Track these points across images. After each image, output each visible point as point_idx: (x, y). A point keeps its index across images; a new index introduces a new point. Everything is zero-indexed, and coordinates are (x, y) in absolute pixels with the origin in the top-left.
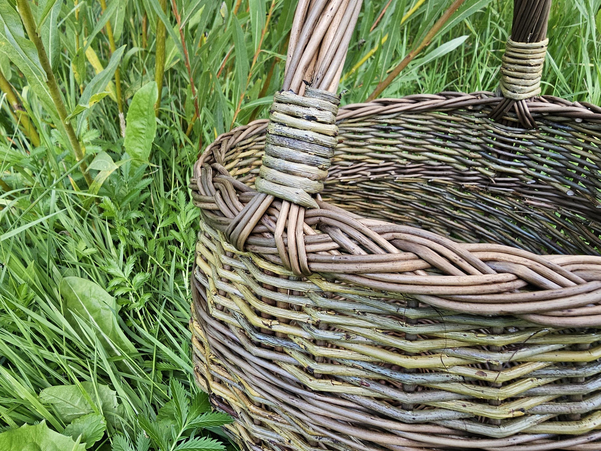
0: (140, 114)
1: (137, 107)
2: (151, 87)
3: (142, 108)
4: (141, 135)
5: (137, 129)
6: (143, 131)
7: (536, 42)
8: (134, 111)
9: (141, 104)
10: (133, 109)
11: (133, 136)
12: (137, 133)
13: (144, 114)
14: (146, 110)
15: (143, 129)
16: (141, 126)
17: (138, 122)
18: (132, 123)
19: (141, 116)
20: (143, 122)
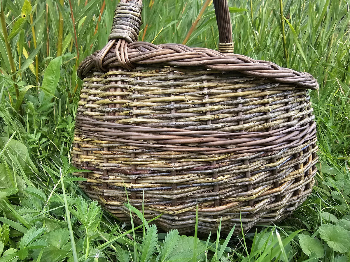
0: (52, 72)
1: (50, 68)
2: (59, 59)
3: (53, 69)
4: (51, 83)
5: (49, 80)
6: (52, 81)
7: (229, 43)
8: (49, 71)
9: (53, 67)
10: (49, 70)
11: (47, 84)
12: (49, 82)
13: (54, 72)
14: (55, 70)
15: (53, 80)
16: (51, 79)
17: (50, 77)
18: (47, 77)
19: (52, 74)
20: (53, 77)
